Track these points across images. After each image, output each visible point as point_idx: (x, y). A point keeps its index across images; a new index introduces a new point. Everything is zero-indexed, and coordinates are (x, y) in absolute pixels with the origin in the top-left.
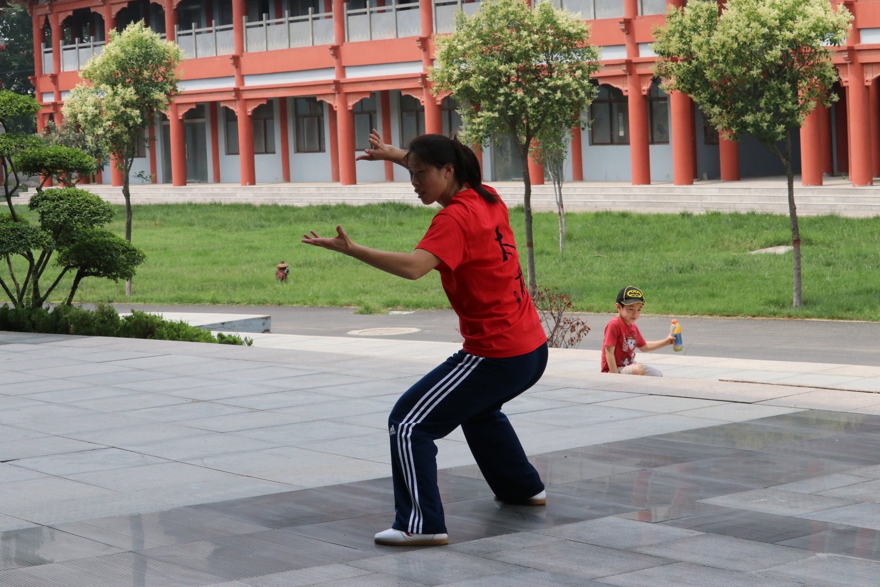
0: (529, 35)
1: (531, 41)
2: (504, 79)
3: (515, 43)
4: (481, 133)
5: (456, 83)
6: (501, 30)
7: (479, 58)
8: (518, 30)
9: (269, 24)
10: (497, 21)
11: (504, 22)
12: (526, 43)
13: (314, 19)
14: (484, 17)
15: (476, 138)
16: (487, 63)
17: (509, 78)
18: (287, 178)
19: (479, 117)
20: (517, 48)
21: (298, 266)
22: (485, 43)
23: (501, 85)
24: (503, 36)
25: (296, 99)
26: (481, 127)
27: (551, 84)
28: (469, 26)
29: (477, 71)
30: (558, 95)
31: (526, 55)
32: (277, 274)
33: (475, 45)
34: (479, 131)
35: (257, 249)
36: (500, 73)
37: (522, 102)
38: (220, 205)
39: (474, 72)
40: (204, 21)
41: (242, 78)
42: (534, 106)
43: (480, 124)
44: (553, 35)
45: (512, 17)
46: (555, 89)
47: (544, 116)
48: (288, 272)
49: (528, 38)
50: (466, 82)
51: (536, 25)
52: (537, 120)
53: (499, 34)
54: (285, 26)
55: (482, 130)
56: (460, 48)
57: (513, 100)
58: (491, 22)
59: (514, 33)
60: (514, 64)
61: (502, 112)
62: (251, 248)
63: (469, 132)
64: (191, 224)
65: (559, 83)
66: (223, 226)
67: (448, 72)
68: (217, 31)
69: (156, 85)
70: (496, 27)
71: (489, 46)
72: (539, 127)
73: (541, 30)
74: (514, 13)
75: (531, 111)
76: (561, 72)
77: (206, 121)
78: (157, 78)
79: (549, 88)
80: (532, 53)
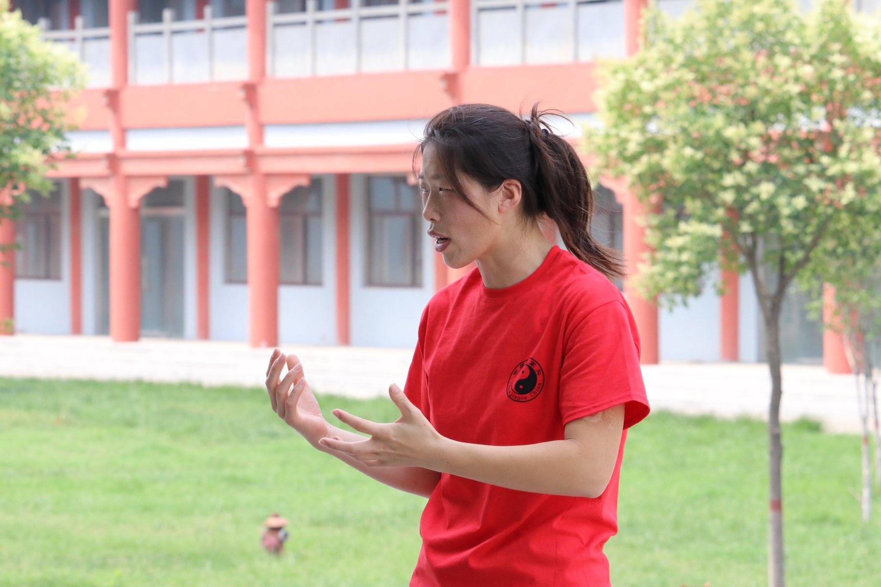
0: (793, 67)
1: (797, 79)
2: (735, 157)
3: (763, 80)
4: (685, 270)
5: (633, 159)
6: (735, 53)
7: (684, 109)
8: (771, 55)
9: (319, 22)
10: (727, 33)
11: (742, 38)
12: (786, 82)
13: (412, 15)
14: (702, 24)
15: (676, 279)
16: (702, 121)
17: (746, 155)
18: (345, 337)
19: (679, 235)
20: (767, 92)
21: (317, 523)
22: (702, 79)
23: (729, 167)
24: (737, 66)
25: (369, 179)
26: (685, 257)
27: (834, 170)
28: (670, 41)
29: (681, 138)
30: (849, 194)
31: (783, 107)
32: (264, 539)
33: (679, 82)
34: (679, 264)
35: (247, 482)
36: (727, 144)
37: (771, 207)
38: (199, 387)
39: (675, 139)
40: (190, 8)
41: (260, 129)
42: (796, 217)
43: (681, 250)
44: (843, 67)
45: (760, 26)
46: (841, 180)
47: (819, 235)
48: (286, 536)
49: (791, 73)
50: (655, 157)
51: (808, 46)
52: (803, 247)
53: (729, 62)
54: (350, 27)
55: (687, 263)
56: (647, 86)
57: (751, 201)
58: (715, 33)
59: (762, 61)
60: (758, 127)
61: (730, 227)
62: (233, 480)
63: (657, 269)
64: (131, 424)
65: (852, 168)
66: (194, 430)
67: (617, 135)
68: (214, 29)
69: (25, 135)
70: (725, 45)
71: (708, 84)
72: (807, 259)
73: (821, 58)
74: (766, 19)
75: (788, 227)
76: (858, 147)
77: (187, 213)
78: (29, 121)
79: (831, 179)
80: (797, 104)
